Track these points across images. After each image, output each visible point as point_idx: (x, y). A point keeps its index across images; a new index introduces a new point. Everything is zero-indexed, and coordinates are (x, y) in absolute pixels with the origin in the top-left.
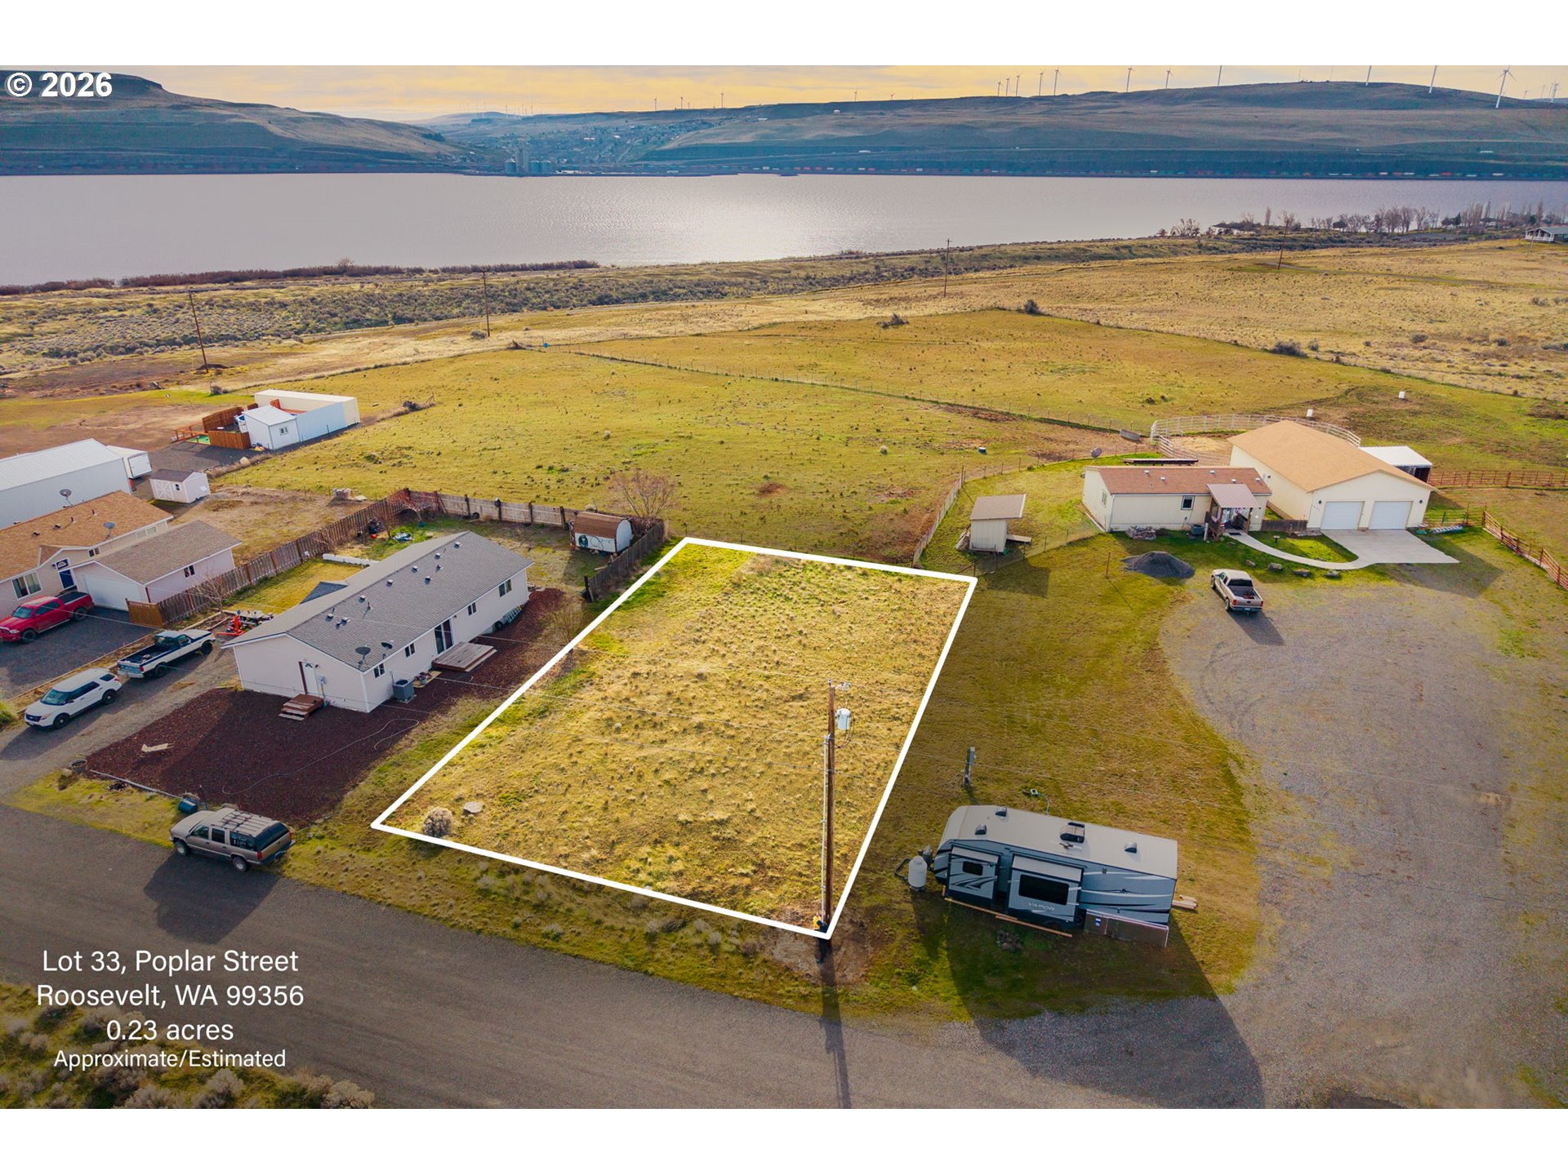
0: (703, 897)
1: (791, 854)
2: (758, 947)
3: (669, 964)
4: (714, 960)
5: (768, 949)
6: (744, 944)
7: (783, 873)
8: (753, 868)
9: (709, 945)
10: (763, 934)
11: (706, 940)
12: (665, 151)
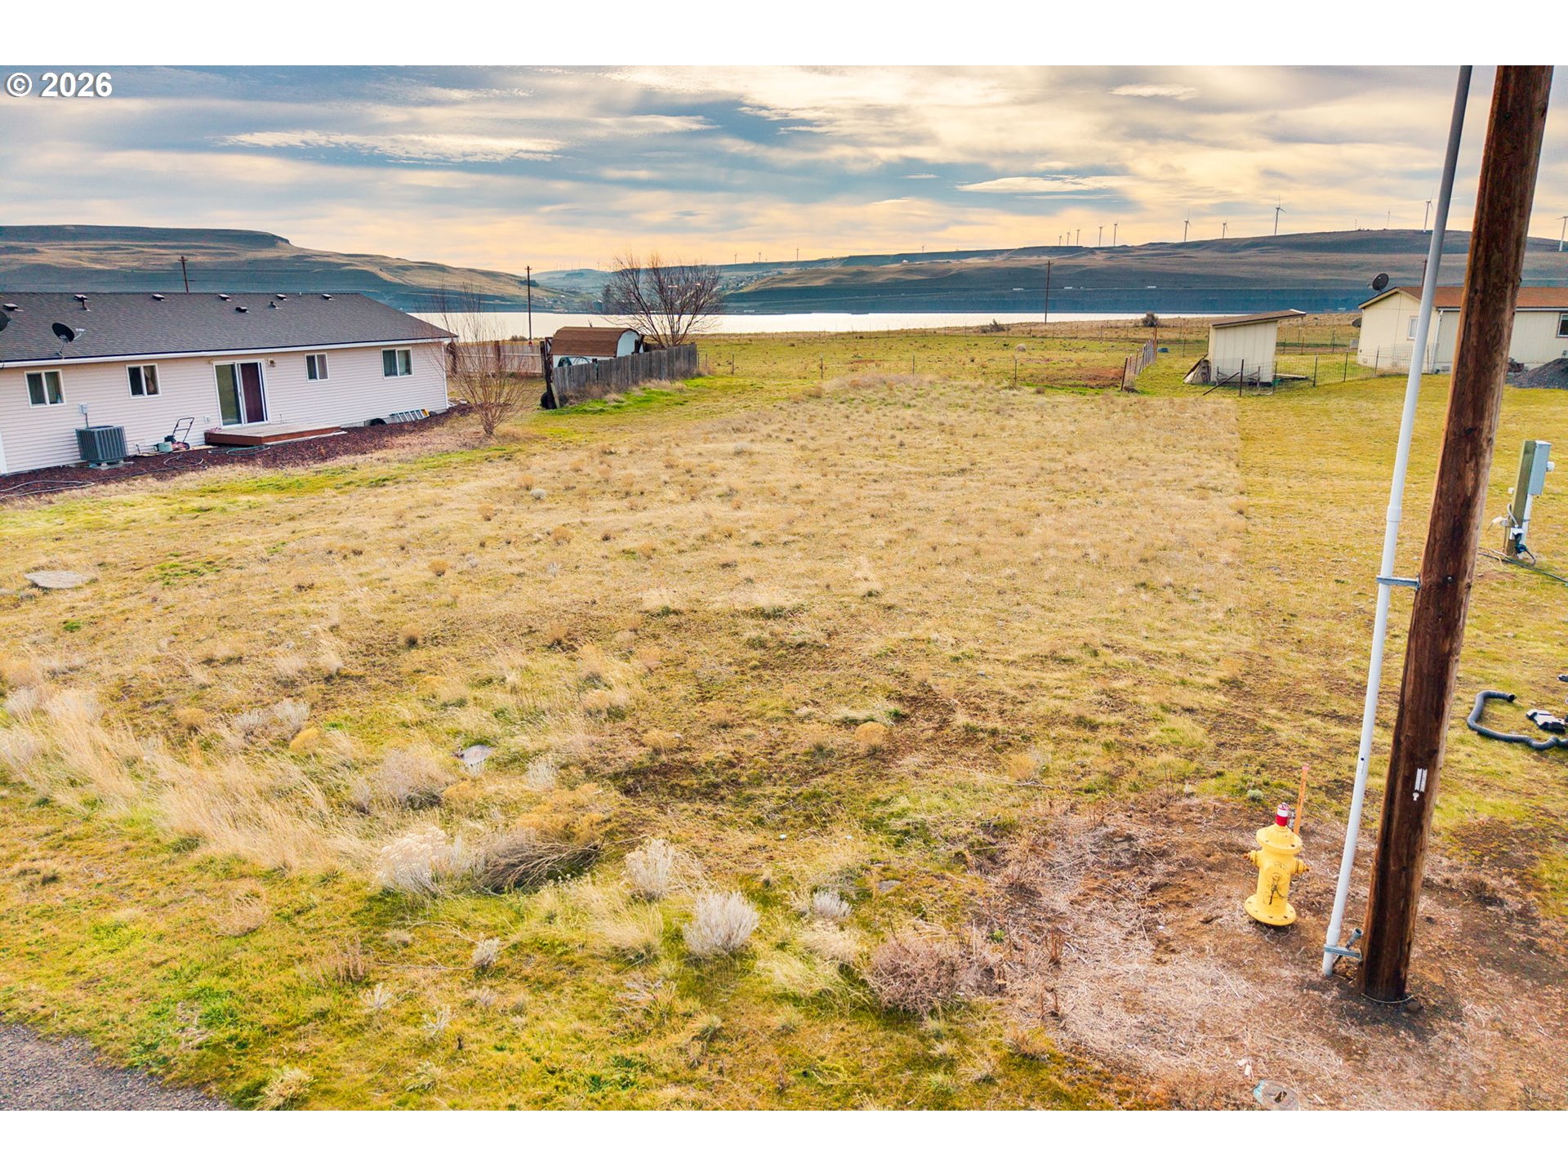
0: (692, 781)
1: (1030, 676)
2: (968, 978)
3: (426, 1048)
4: (711, 1036)
5: (1026, 987)
6: (882, 956)
7: (1013, 720)
8: (894, 706)
9: (694, 961)
10: (980, 920)
11: (678, 936)
12: (743, 294)
